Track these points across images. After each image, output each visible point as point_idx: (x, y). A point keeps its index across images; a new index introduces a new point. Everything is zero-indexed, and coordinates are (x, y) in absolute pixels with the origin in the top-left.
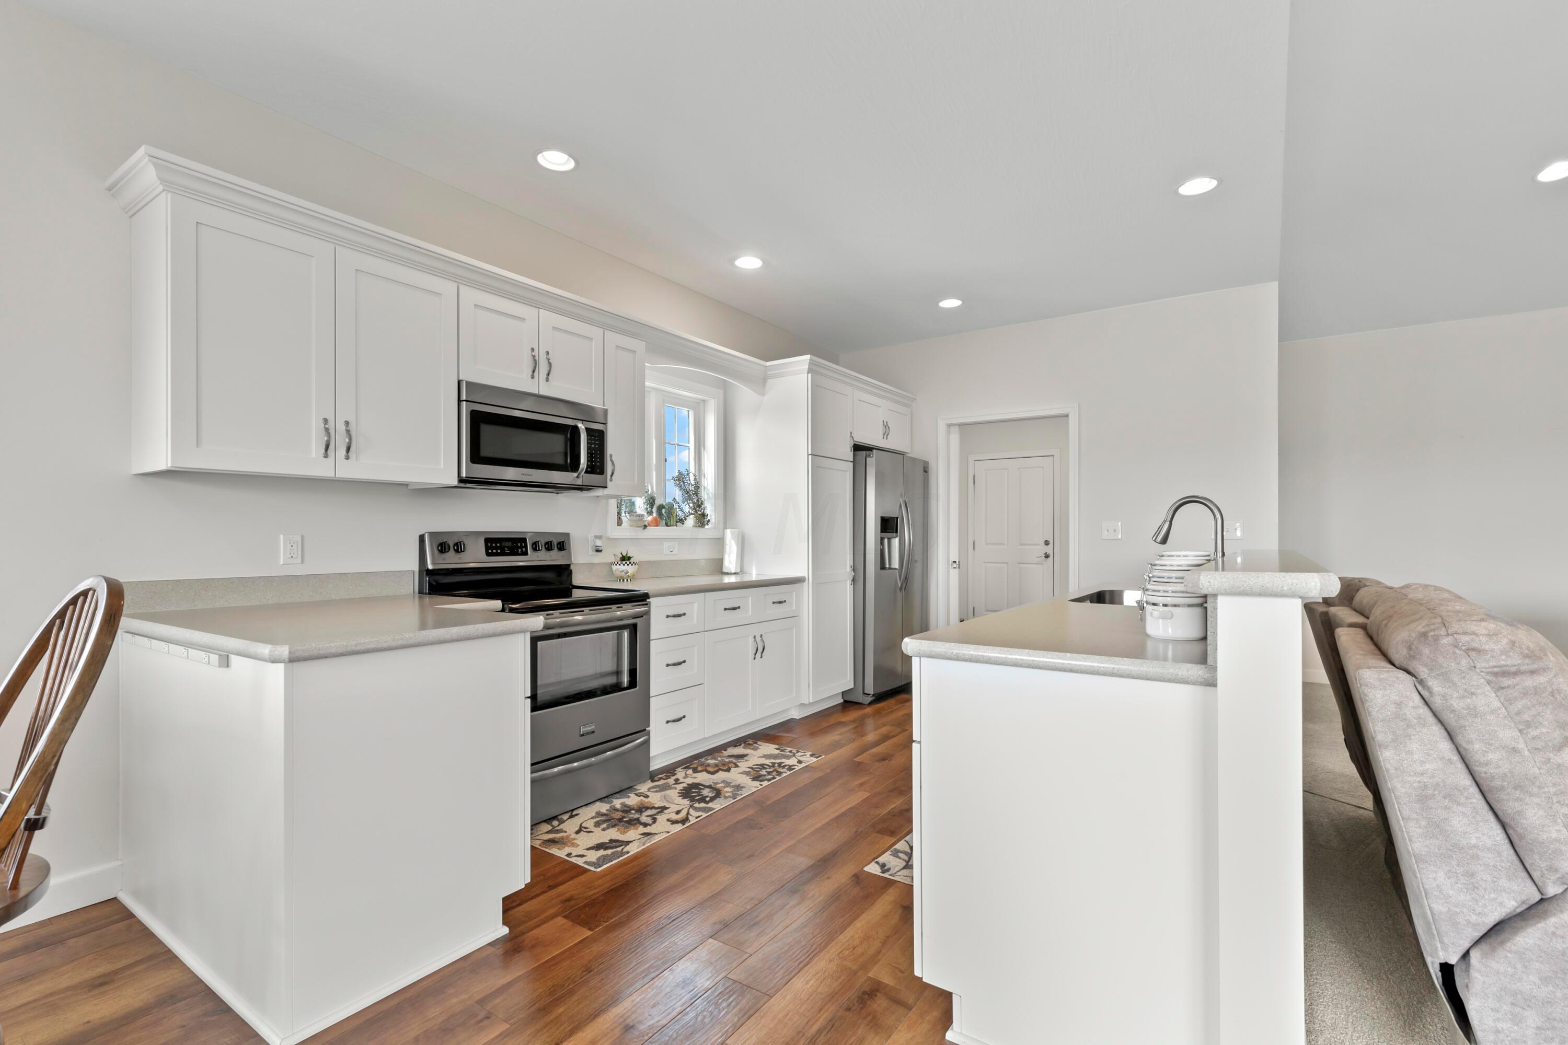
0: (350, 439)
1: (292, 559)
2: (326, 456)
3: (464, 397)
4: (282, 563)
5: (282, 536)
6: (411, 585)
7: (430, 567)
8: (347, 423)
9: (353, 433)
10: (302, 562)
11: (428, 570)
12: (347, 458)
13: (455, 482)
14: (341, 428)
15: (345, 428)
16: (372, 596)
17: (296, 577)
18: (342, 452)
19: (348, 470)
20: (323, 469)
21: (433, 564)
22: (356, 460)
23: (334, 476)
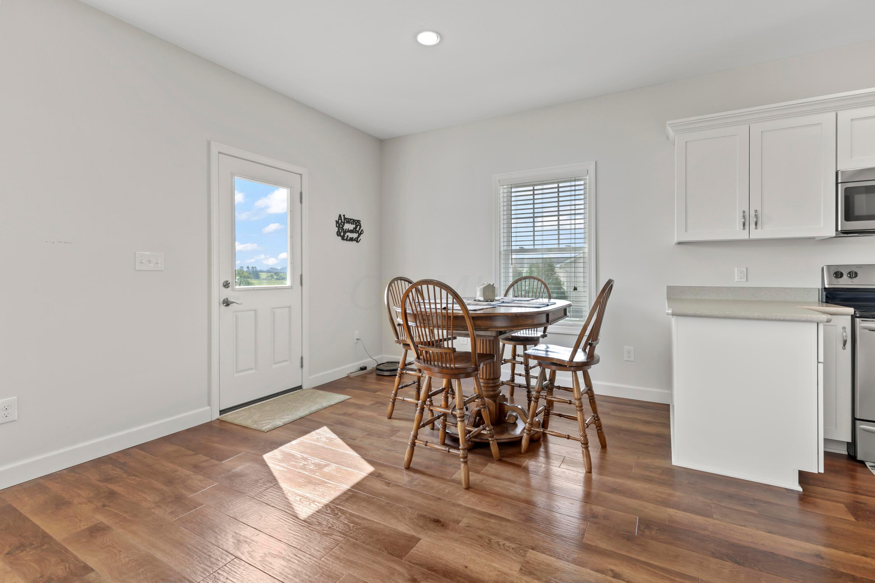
0: (757, 219)
1: (741, 279)
2: (744, 229)
3: (840, 181)
4: (736, 281)
5: (736, 268)
6: (815, 297)
7: (827, 286)
8: (756, 211)
9: (760, 216)
10: (747, 281)
11: (825, 288)
12: (756, 228)
13: (834, 234)
14: (753, 213)
15: (754, 213)
16: (788, 300)
17: (743, 288)
18: (753, 226)
19: (756, 234)
20: (743, 235)
21: (829, 284)
22: (762, 229)
23: (748, 238)
